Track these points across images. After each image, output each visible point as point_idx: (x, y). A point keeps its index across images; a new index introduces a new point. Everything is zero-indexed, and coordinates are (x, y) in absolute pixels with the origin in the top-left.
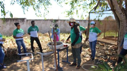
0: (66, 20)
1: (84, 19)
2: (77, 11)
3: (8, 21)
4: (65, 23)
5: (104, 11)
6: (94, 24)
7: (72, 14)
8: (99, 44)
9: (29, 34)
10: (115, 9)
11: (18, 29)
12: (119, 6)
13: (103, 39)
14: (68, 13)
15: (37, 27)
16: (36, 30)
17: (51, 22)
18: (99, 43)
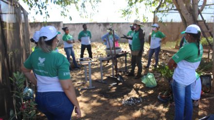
0: (120, 23)
1: (148, 22)
2: (137, 10)
3: (37, 26)
4: (119, 27)
5: (169, 10)
6: (157, 27)
7: (130, 13)
8: (166, 55)
9: (80, 40)
10: (180, 8)
11: (66, 34)
12: (185, 5)
13: (175, 49)
14: (123, 12)
15: (90, 33)
16: (88, 36)
17: (98, 27)
18: (168, 53)
